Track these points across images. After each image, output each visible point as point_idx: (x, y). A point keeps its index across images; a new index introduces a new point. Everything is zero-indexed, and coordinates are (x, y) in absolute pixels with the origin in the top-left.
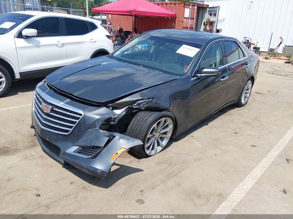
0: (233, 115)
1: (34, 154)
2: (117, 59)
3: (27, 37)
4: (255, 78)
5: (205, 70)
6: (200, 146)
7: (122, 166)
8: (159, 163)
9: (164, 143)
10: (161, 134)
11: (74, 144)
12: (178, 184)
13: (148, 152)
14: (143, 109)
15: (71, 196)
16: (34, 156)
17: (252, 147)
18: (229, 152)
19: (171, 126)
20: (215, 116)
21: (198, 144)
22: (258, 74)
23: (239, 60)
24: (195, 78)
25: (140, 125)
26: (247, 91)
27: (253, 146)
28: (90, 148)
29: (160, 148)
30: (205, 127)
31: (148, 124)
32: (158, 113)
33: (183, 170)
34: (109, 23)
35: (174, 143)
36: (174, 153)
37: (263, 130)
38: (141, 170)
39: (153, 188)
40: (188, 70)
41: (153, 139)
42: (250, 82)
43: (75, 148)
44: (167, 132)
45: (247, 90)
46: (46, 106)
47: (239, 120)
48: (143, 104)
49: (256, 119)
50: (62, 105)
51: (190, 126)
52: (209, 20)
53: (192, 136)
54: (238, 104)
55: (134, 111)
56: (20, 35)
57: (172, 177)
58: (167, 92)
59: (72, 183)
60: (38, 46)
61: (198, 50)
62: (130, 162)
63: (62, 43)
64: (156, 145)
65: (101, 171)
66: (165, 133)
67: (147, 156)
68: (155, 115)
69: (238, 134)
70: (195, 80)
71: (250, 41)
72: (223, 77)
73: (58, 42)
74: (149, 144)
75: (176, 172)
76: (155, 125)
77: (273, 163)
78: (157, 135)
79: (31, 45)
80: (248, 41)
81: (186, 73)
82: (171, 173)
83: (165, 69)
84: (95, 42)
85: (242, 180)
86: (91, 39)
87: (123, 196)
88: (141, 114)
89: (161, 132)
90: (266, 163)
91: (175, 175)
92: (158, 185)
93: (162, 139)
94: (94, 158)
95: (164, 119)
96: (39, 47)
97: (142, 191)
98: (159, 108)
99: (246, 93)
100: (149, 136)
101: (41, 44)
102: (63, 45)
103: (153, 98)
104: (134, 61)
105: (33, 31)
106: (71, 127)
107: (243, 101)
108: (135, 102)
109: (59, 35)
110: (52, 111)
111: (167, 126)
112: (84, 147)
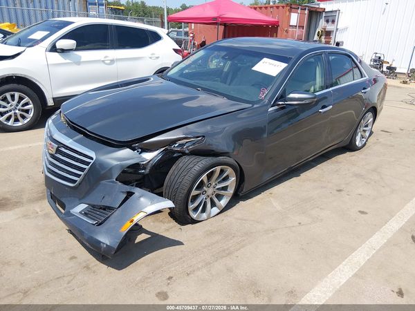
0: (340, 163)
1: (38, 210)
2: (170, 79)
3: (63, 51)
4: (379, 109)
5: (292, 96)
6: (279, 208)
7: (154, 235)
8: (211, 233)
9: (223, 202)
10: (218, 189)
11: (82, 201)
12: (230, 270)
13: (194, 216)
14: (187, 152)
15: (65, 279)
16: (37, 213)
17: (359, 213)
18: (322, 220)
19: (233, 179)
20: (313, 163)
21: (277, 205)
22: (385, 103)
23: (354, 82)
24: (276, 107)
25: (182, 175)
26: (365, 129)
27: (362, 212)
28: (101, 208)
29: (215, 210)
30: (294, 179)
31: (192, 176)
32: (211, 158)
33: (243, 246)
34: (191, 35)
35: (241, 203)
36: (237, 219)
37: (383, 187)
38: (180, 243)
39: (188, 275)
40: (265, 95)
41: (203, 197)
42: (370, 115)
43: (82, 207)
44: (227, 186)
45: (367, 126)
46: (50, 144)
47: (349, 170)
48: (187, 145)
49: (374, 170)
50: (70, 143)
51: (267, 178)
52: (325, 29)
53: (271, 194)
54: (350, 147)
55: (175, 155)
56: (53, 49)
57: (222, 257)
58: (229, 126)
59: (73, 258)
60: (79, 63)
61: (284, 65)
62: (168, 230)
63: (111, 58)
64: (209, 205)
65: (107, 245)
66: (225, 188)
67: (194, 222)
68: (204, 161)
69: (342, 193)
70: (277, 110)
71: (382, 58)
72: (324, 107)
73: (106, 57)
74: (196, 204)
75: (231, 249)
76: (204, 177)
77: (389, 241)
78: (210, 191)
79: (68, 61)
80: (380, 58)
81: (262, 100)
82: (224, 251)
83: (233, 94)
84: (158, 58)
85: (333, 268)
86: (153, 54)
87: (140, 285)
88: (185, 159)
89: (217, 187)
90: (378, 240)
91: (228, 254)
92: (198, 269)
93: (219, 197)
94: (100, 224)
95: (218, 169)
96: (79, 65)
97: (170, 278)
98: (213, 151)
99: (364, 131)
100: (194, 192)
101: (82, 60)
102: (112, 61)
103: (204, 137)
104: (192, 82)
105: (71, 43)
106: (78, 176)
107: (358, 143)
108: (174, 141)
109: (108, 49)
110: (58, 151)
111: (226, 179)
112: (94, 206)
